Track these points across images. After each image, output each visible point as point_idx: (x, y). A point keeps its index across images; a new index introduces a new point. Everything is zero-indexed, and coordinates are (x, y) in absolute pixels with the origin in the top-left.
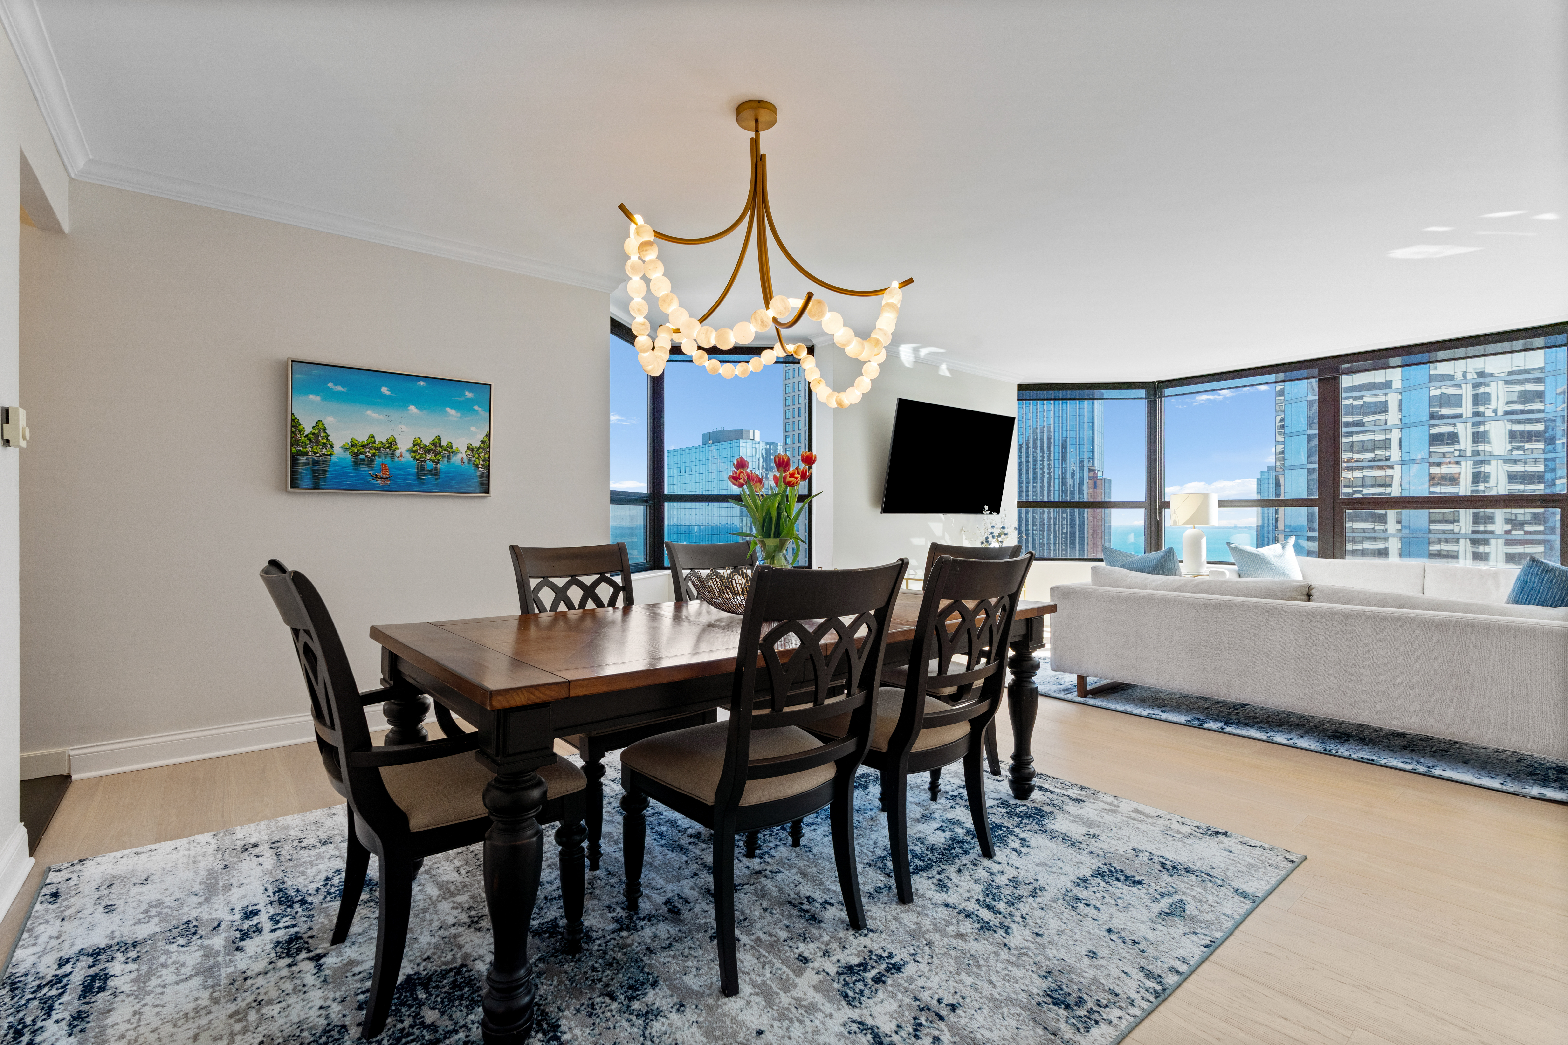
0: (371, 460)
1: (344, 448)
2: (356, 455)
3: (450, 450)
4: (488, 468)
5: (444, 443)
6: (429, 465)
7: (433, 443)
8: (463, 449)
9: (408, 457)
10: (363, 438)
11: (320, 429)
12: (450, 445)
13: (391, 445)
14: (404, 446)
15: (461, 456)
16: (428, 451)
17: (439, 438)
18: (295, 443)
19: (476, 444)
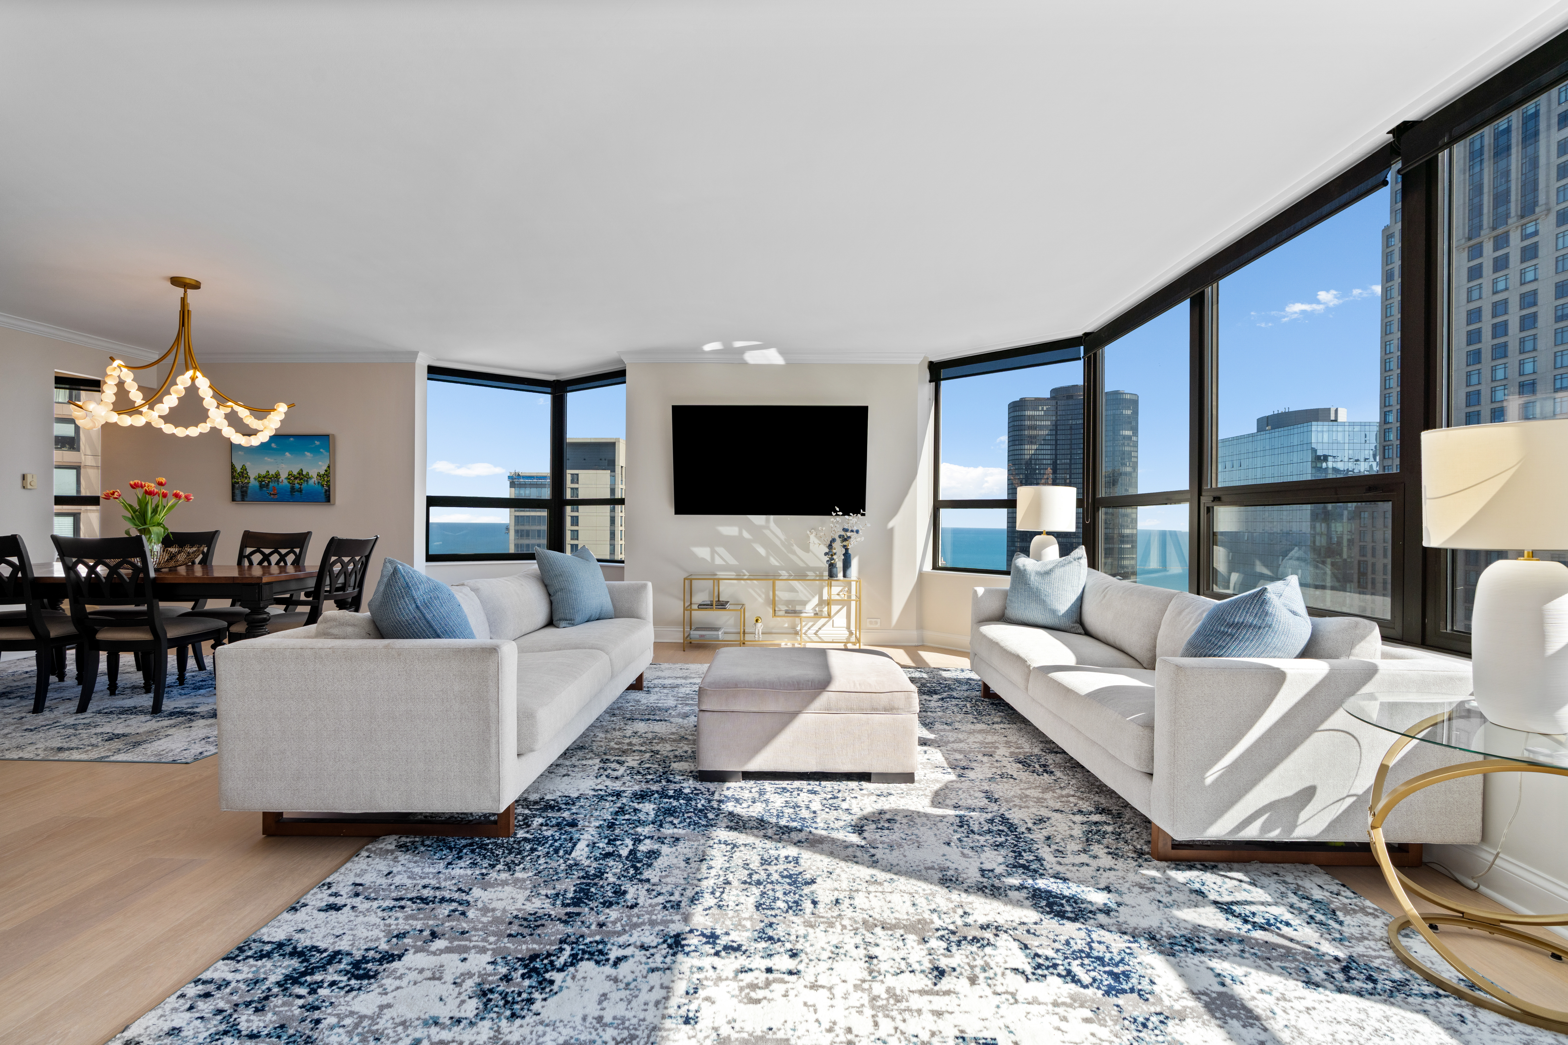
0: (268, 485)
1: (255, 479)
2: (261, 482)
3: (307, 477)
4: (329, 486)
5: (304, 473)
6: (297, 486)
7: (299, 474)
8: (315, 476)
9: (286, 482)
10: (263, 473)
11: (244, 468)
12: (308, 474)
13: (277, 475)
14: (283, 476)
15: (315, 479)
16: (296, 478)
17: (302, 470)
18: (233, 477)
19: (322, 472)
